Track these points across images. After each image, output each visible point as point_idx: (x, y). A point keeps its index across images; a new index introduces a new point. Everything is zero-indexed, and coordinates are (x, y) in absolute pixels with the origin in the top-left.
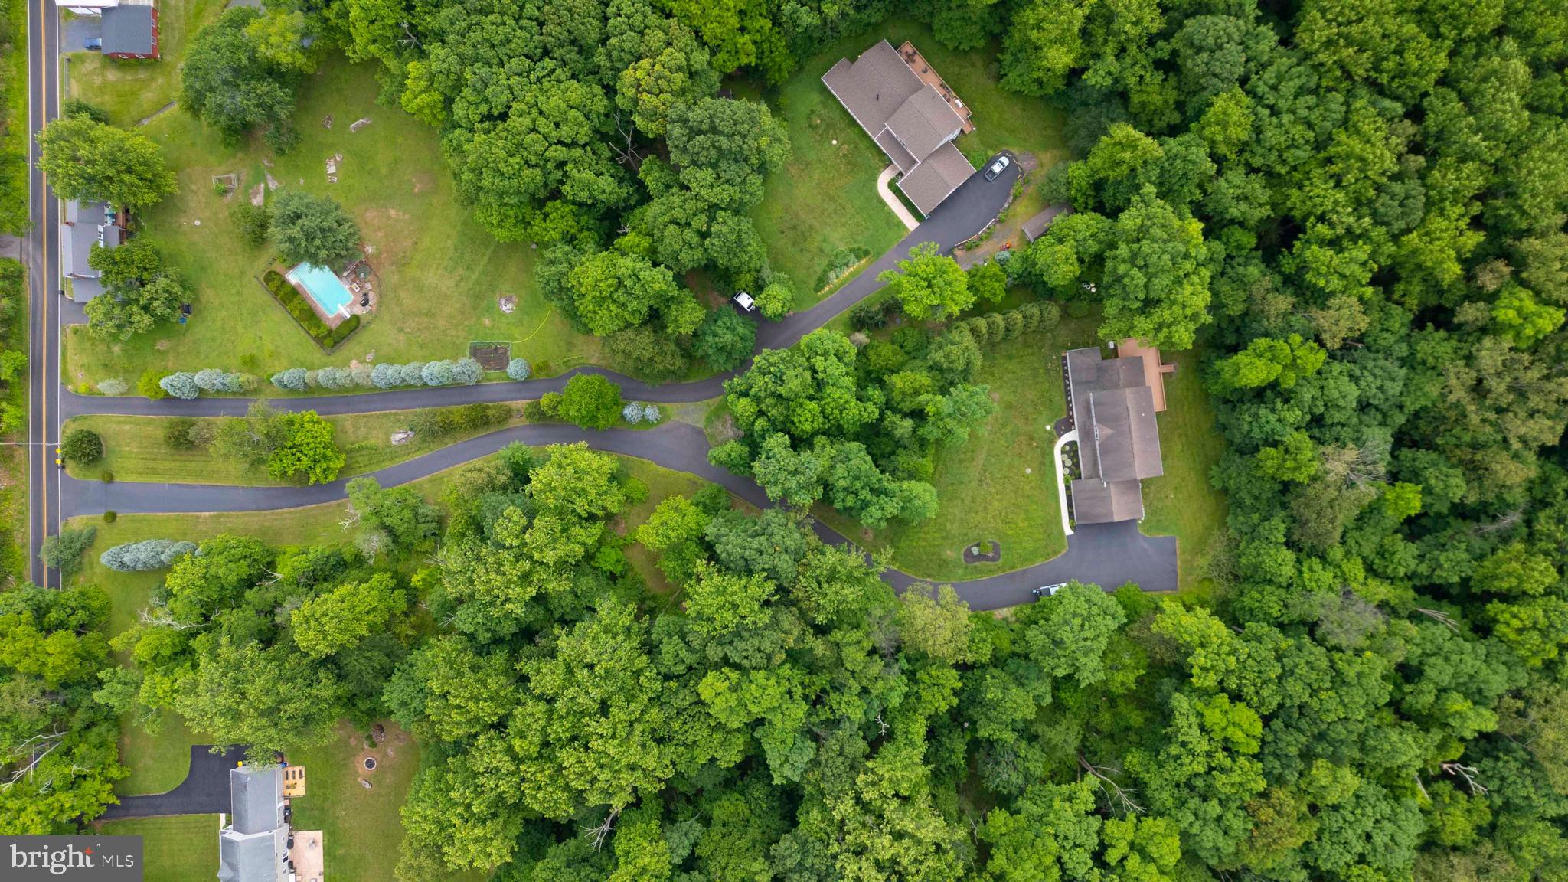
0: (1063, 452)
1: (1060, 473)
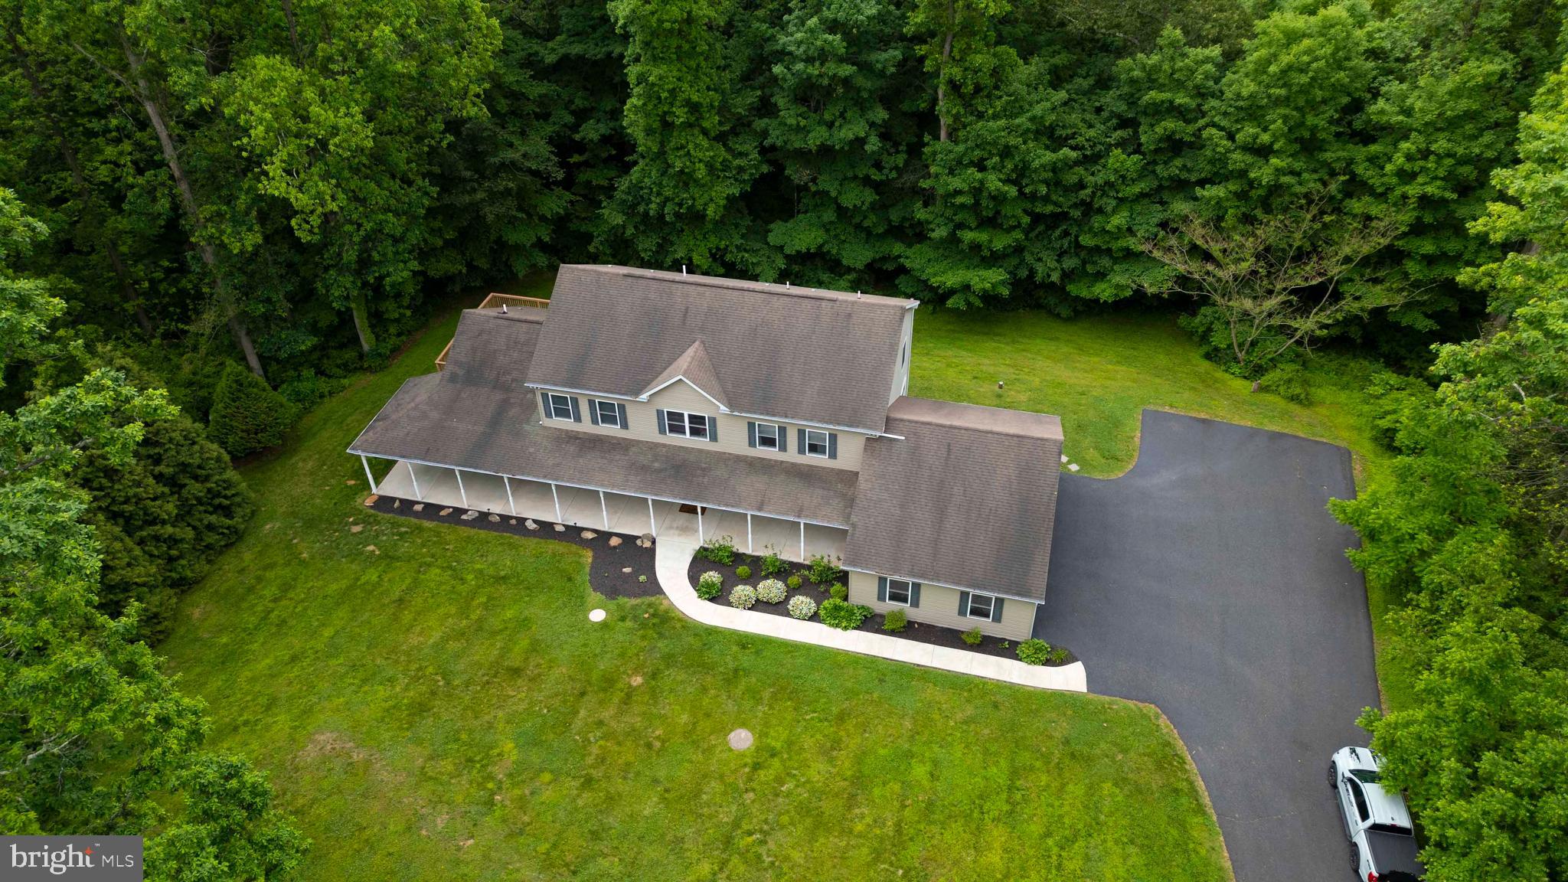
0: (717, 596)
1: (795, 628)
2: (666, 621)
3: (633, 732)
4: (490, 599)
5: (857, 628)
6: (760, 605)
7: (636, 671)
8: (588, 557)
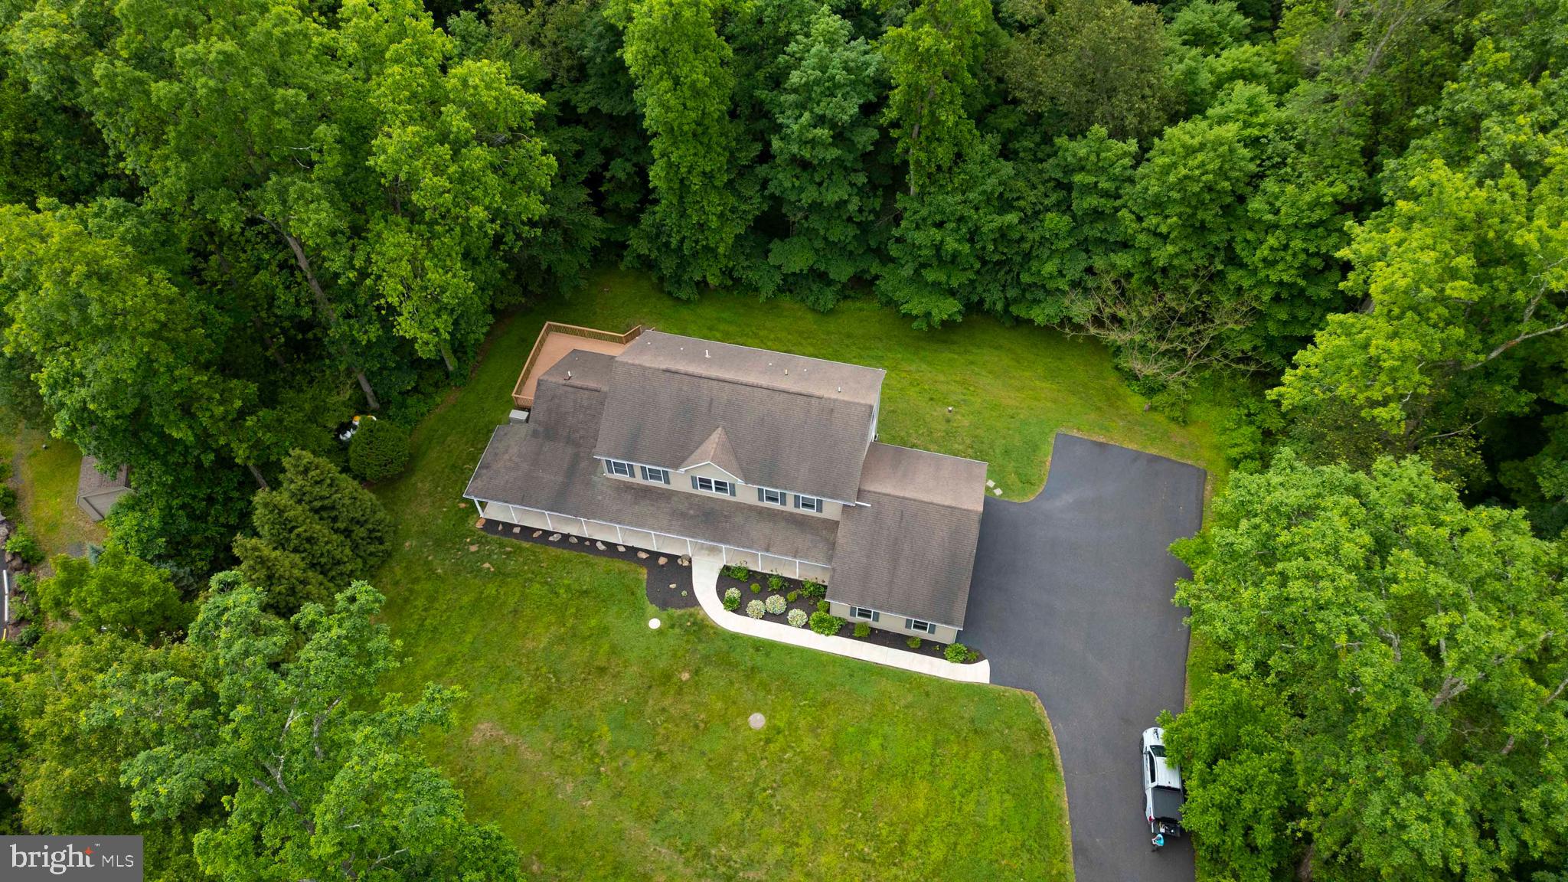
0: (738, 608)
1: (794, 635)
2: (702, 628)
3: (685, 716)
4: (578, 610)
5: (836, 634)
6: (768, 616)
7: (684, 668)
8: (643, 574)
